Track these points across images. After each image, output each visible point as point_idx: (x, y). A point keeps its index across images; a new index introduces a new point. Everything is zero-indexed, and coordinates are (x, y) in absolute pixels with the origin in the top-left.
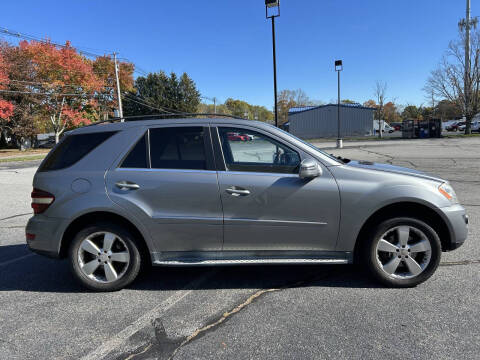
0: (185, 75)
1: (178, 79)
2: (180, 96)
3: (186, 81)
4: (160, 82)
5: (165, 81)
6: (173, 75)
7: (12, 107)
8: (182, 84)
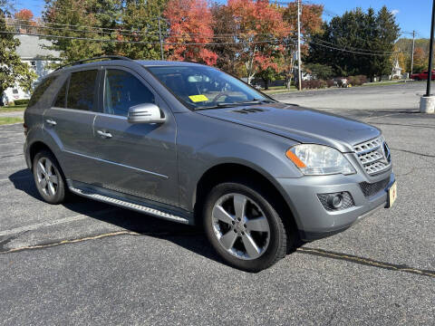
0: (384, 9)
1: (376, 15)
2: (376, 32)
3: (385, 15)
4: (354, 21)
5: (360, 18)
6: (370, 11)
7: (216, 56)
8: (380, 19)
